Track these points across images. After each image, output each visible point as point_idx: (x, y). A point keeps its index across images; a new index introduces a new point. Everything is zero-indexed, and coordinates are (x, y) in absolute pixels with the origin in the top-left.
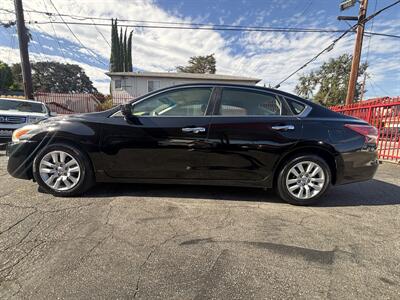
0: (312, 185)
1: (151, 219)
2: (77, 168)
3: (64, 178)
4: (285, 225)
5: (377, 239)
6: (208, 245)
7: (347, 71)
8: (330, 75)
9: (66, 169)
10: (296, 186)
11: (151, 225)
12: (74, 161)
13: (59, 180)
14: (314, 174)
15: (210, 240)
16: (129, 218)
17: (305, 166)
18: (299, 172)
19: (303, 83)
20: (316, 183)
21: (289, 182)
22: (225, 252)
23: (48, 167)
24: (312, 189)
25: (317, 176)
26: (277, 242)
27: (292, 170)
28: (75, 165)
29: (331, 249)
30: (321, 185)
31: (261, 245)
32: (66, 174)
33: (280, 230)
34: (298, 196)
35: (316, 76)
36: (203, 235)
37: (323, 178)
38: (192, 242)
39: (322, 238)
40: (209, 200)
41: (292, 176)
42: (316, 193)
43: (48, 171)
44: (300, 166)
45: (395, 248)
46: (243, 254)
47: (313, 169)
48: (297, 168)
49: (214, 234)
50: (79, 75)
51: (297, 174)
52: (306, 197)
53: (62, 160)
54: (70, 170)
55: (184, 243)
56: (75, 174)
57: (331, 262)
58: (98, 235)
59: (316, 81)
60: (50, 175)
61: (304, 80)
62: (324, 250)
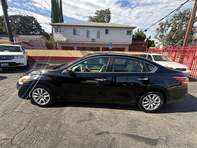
0: (154, 104)
1: (82, 121)
2: (48, 96)
3: (43, 100)
4: (139, 124)
5: (178, 133)
6: (107, 135)
7: (188, 19)
8: (178, 22)
9: (44, 96)
10: (147, 105)
11: (83, 124)
12: (46, 93)
13: (41, 100)
14: (155, 100)
15: (107, 133)
16: (74, 121)
17: (152, 96)
18: (149, 99)
19: (161, 27)
20: (156, 104)
21: (143, 103)
22: (113, 139)
23: (36, 95)
24: (154, 106)
25: (157, 100)
26: (135, 134)
27: (146, 98)
28: (47, 94)
29: (157, 138)
30: (159, 105)
31: (128, 135)
32: (43, 98)
33: (137, 127)
34: (147, 109)
35: (170, 22)
36: (105, 130)
37: (160, 101)
38: (100, 134)
39: (155, 132)
40: (107, 109)
41: (145, 100)
42: (156, 107)
43: (36, 96)
44: (149, 96)
45: (185, 138)
46: (121, 140)
47: (156, 97)
48: (148, 97)
49: (109, 129)
50: (34, 22)
51: (147, 99)
52: (151, 109)
53: (42, 92)
54: (45, 96)
55: (97, 134)
56: (47, 98)
57: (155, 145)
58: (62, 129)
59: (169, 26)
60: (37, 98)
61: (162, 25)
62: (154, 138)
